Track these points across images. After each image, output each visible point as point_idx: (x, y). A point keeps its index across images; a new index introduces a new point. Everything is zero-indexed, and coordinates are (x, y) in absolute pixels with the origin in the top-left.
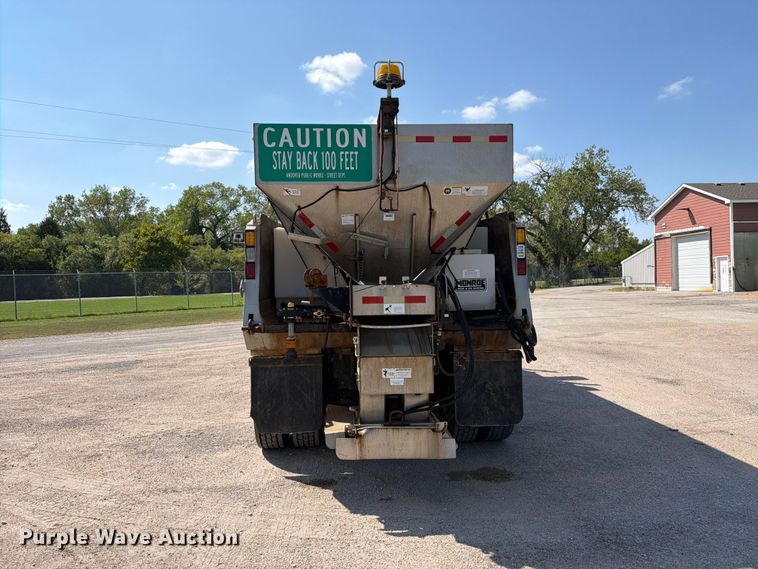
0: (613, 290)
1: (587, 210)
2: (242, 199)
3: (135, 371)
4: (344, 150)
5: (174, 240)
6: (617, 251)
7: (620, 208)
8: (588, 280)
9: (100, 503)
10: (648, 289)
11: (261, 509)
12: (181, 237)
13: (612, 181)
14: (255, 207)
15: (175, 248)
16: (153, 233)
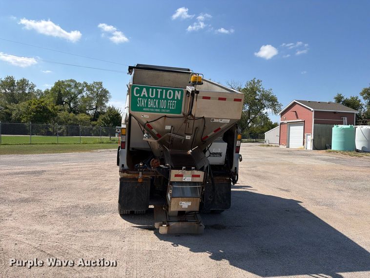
0: (261, 146)
1: (250, 108)
2: (85, 89)
3: (44, 176)
4: (170, 100)
5: (50, 108)
6: (263, 127)
7: (265, 108)
8: (249, 140)
9: (56, 236)
10: (276, 146)
11: (127, 239)
12: (53, 107)
13: (263, 95)
14: (91, 93)
15: (50, 112)
16: (39, 104)
